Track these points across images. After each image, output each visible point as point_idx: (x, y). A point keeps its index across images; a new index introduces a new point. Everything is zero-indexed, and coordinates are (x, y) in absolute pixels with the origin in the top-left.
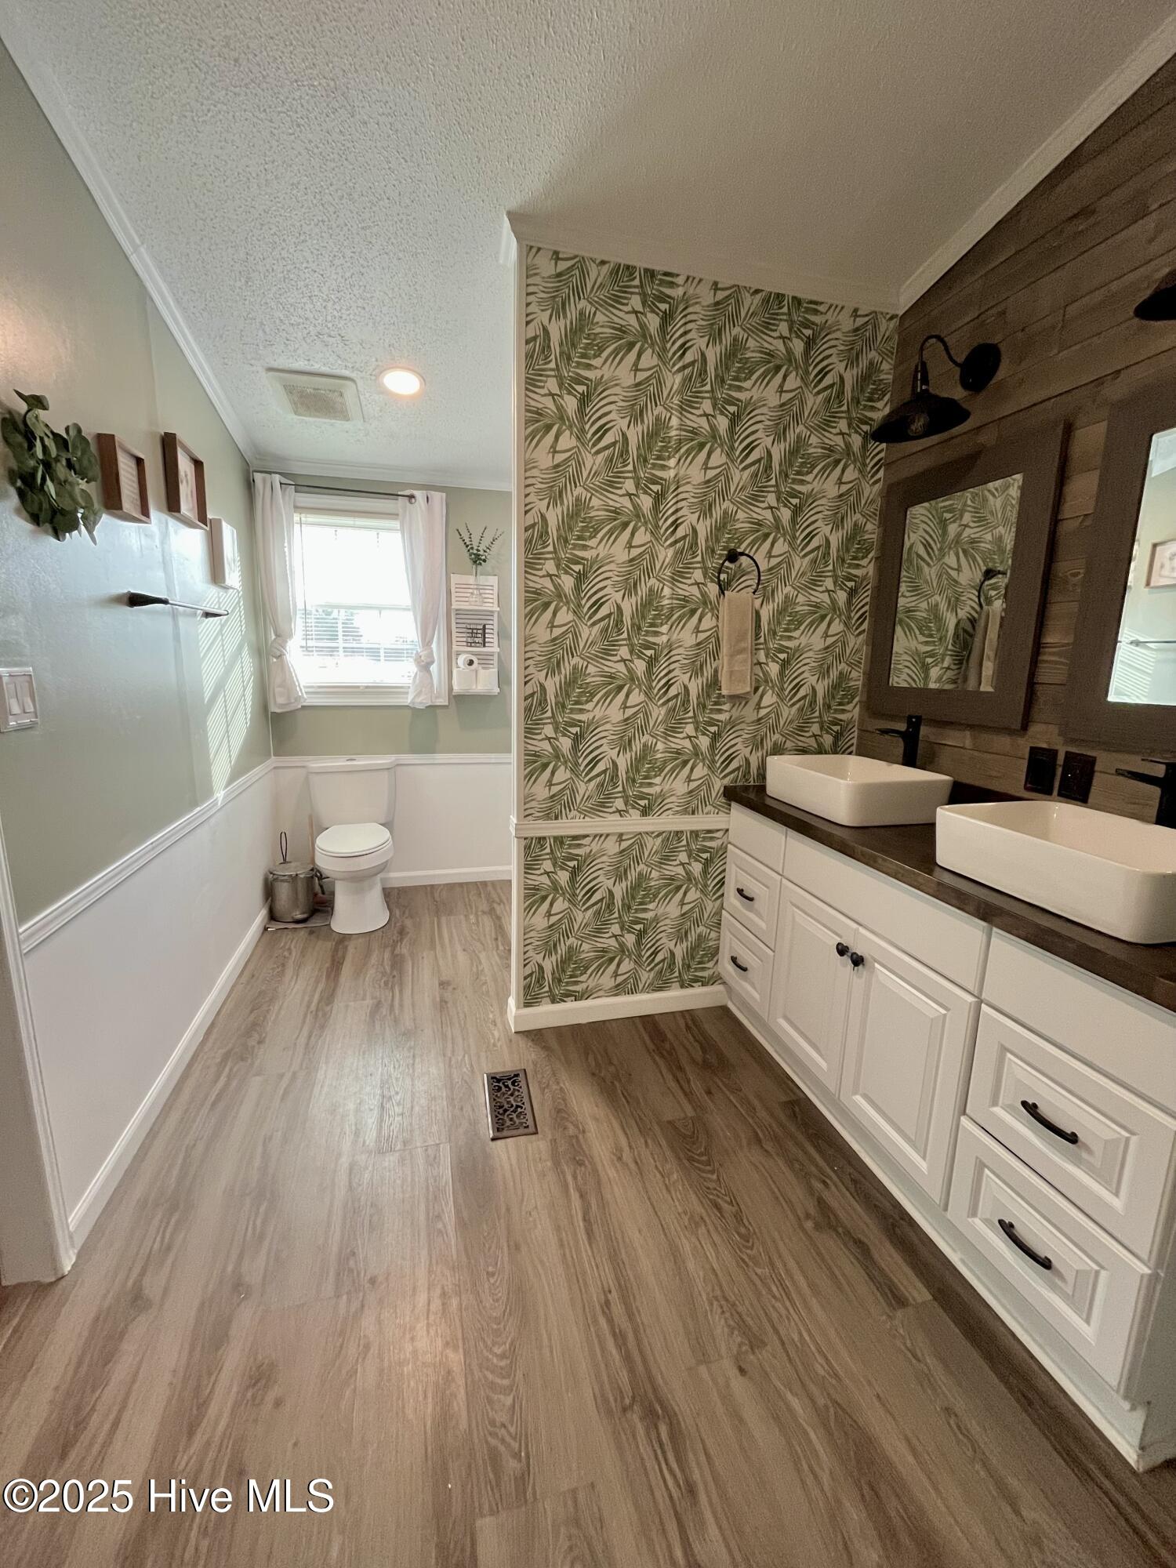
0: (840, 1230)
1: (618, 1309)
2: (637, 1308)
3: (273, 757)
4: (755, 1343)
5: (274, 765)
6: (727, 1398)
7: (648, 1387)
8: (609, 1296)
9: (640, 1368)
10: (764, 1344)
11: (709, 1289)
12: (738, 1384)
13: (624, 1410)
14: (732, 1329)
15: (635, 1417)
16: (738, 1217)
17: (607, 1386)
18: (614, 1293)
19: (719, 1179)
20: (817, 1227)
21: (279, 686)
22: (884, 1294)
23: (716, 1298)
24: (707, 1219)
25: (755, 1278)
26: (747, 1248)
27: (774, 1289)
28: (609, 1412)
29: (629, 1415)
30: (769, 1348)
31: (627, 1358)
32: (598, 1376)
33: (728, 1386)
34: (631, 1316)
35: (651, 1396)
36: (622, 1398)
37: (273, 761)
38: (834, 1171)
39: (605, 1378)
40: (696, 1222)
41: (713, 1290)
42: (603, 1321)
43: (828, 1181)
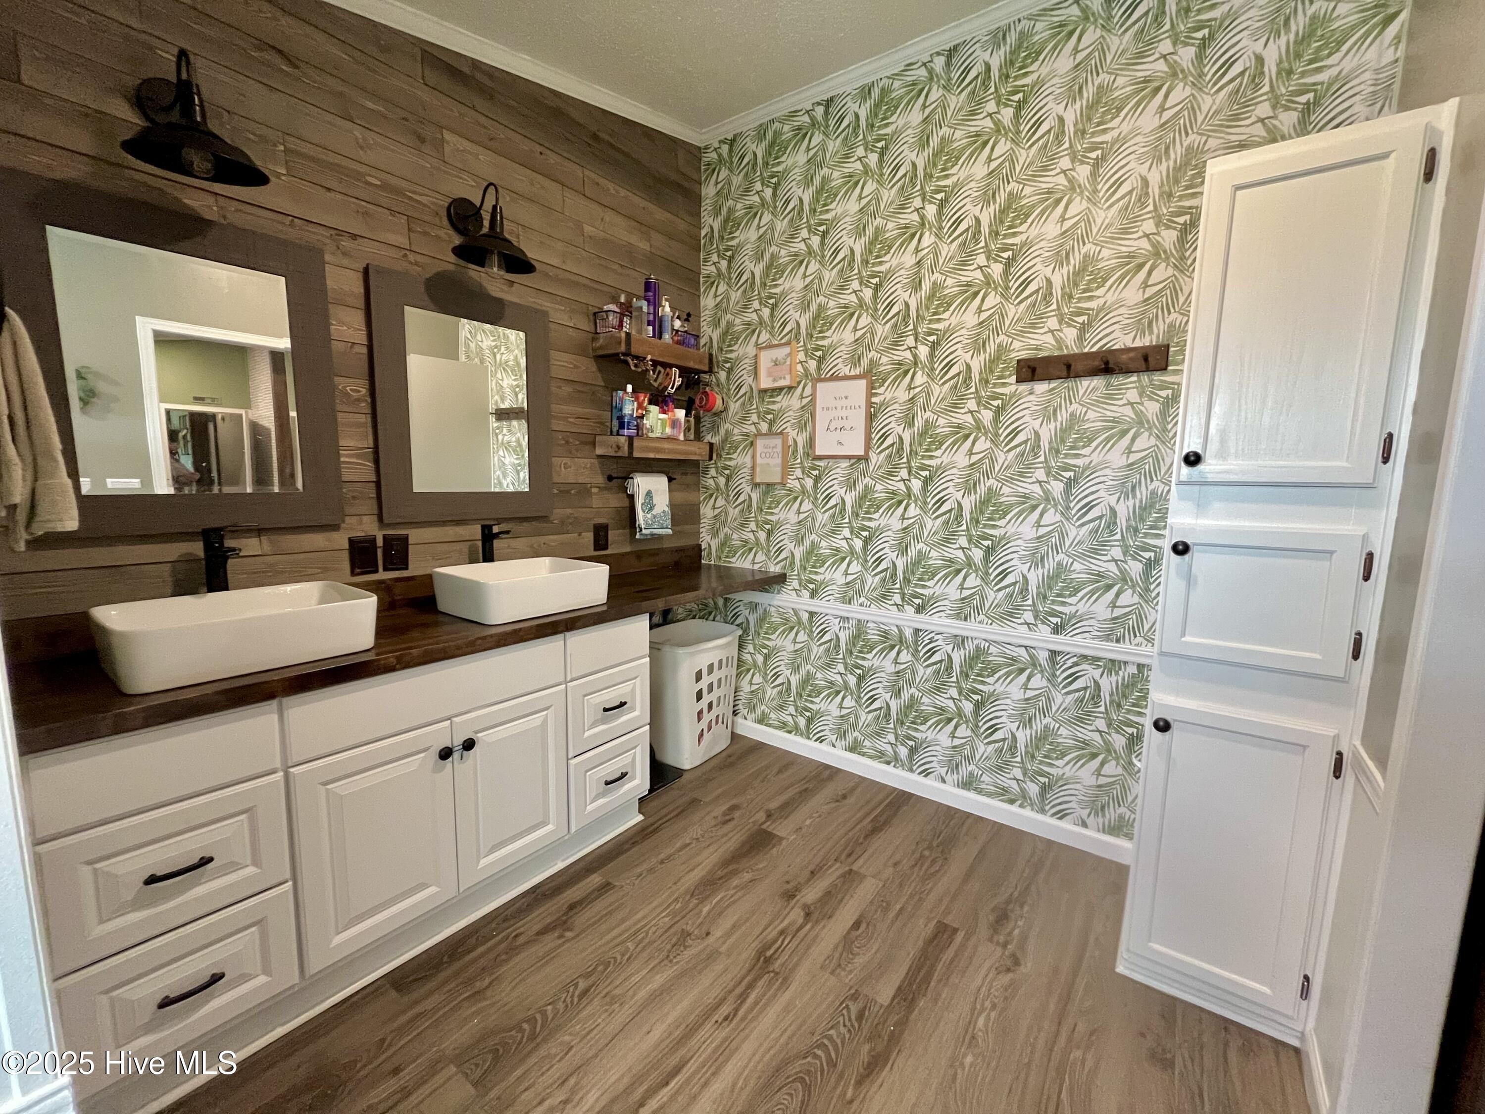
0: (564, 918)
1: (725, 1010)
2: (715, 999)
4: (685, 935)
6: (728, 934)
7: (757, 968)
8: (720, 1021)
9: (749, 978)
10: (683, 930)
11: (667, 968)
12: (717, 933)
13: (777, 974)
14: (685, 947)
15: (776, 965)
16: (587, 976)
17: (775, 987)
18: (715, 1018)
19: (549, 1004)
20: (569, 929)
22: (606, 892)
23: (671, 961)
24: (604, 993)
25: (638, 950)
26: (615, 961)
27: (640, 937)
28: (785, 979)
29: (778, 970)
30: (684, 927)
31: (751, 986)
32: (774, 996)
33: (721, 937)
34: (723, 1000)
35: (759, 965)
36: (772, 978)
38: (497, 935)
39: (772, 990)
40: (612, 1000)
41: (666, 965)
42: (741, 1013)
43: (514, 934)
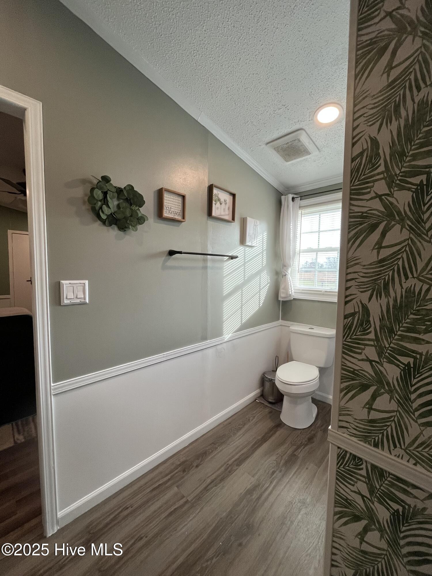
3: (280, 320)
5: (280, 324)
21: (283, 289)
37: (280, 322)
